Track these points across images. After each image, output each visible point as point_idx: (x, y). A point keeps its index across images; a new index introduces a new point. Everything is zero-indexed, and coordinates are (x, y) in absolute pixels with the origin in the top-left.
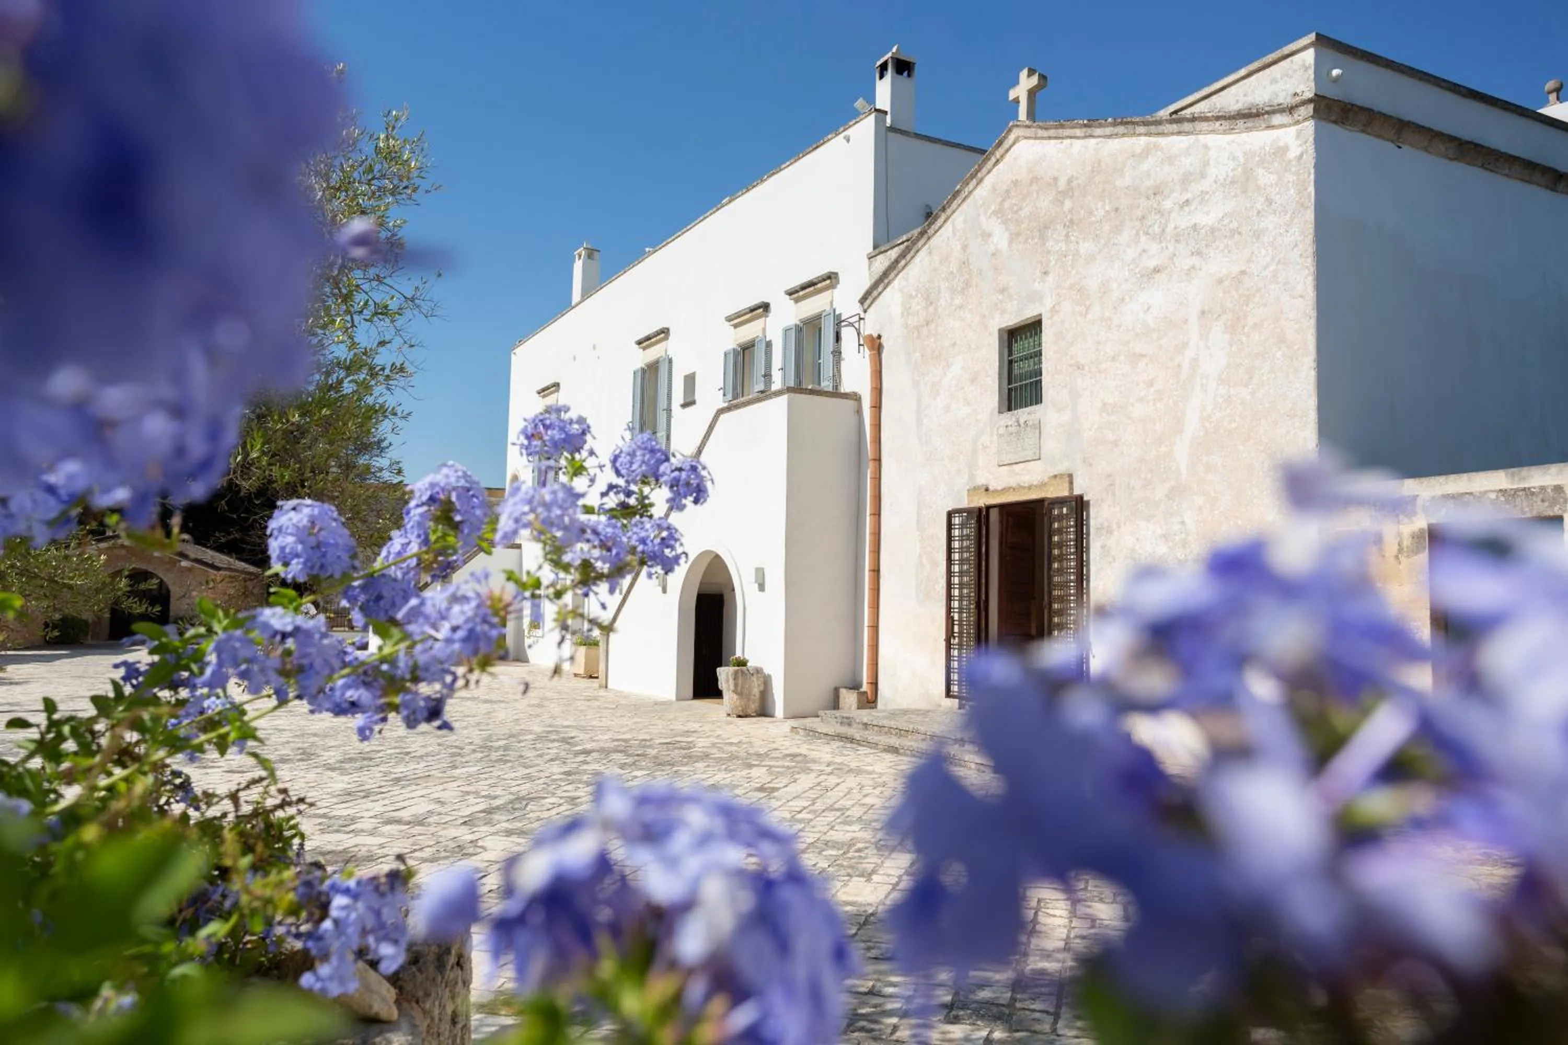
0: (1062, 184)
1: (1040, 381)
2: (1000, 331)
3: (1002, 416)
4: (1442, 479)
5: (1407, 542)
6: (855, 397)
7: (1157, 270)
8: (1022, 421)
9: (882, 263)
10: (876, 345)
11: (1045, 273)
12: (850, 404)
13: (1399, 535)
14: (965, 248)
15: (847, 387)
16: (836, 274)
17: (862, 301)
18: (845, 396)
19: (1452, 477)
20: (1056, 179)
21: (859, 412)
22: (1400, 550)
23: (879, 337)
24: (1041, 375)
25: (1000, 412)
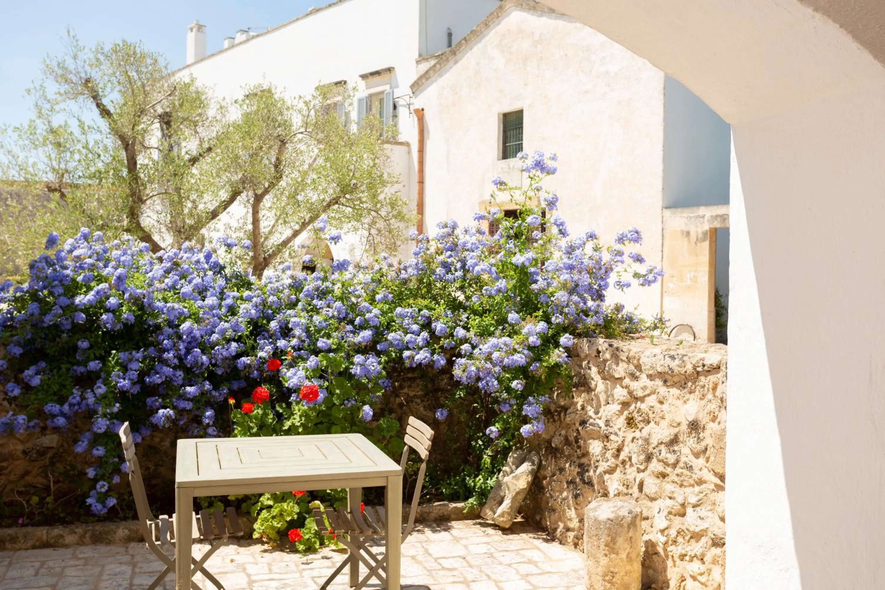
0: (536, 37)
1: (522, 144)
2: (499, 114)
3: (499, 162)
4: (715, 207)
5: (700, 236)
6: (407, 144)
7: (587, 92)
8: (511, 166)
9: (425, 66)
10: (420, 114)
11: (526, 85)
12: (404, 148)
13: (697, 232)
14: (478, 63)
15: (402, 138)
16: (393, 68)
17: (412, 86)
18: (401, 144)
19: (720, 207)
20: (533, 33)
21: (409, 152)
22: (697, 240)
23: (423, 110)
24: (522, 140)
25: (498, 160)
